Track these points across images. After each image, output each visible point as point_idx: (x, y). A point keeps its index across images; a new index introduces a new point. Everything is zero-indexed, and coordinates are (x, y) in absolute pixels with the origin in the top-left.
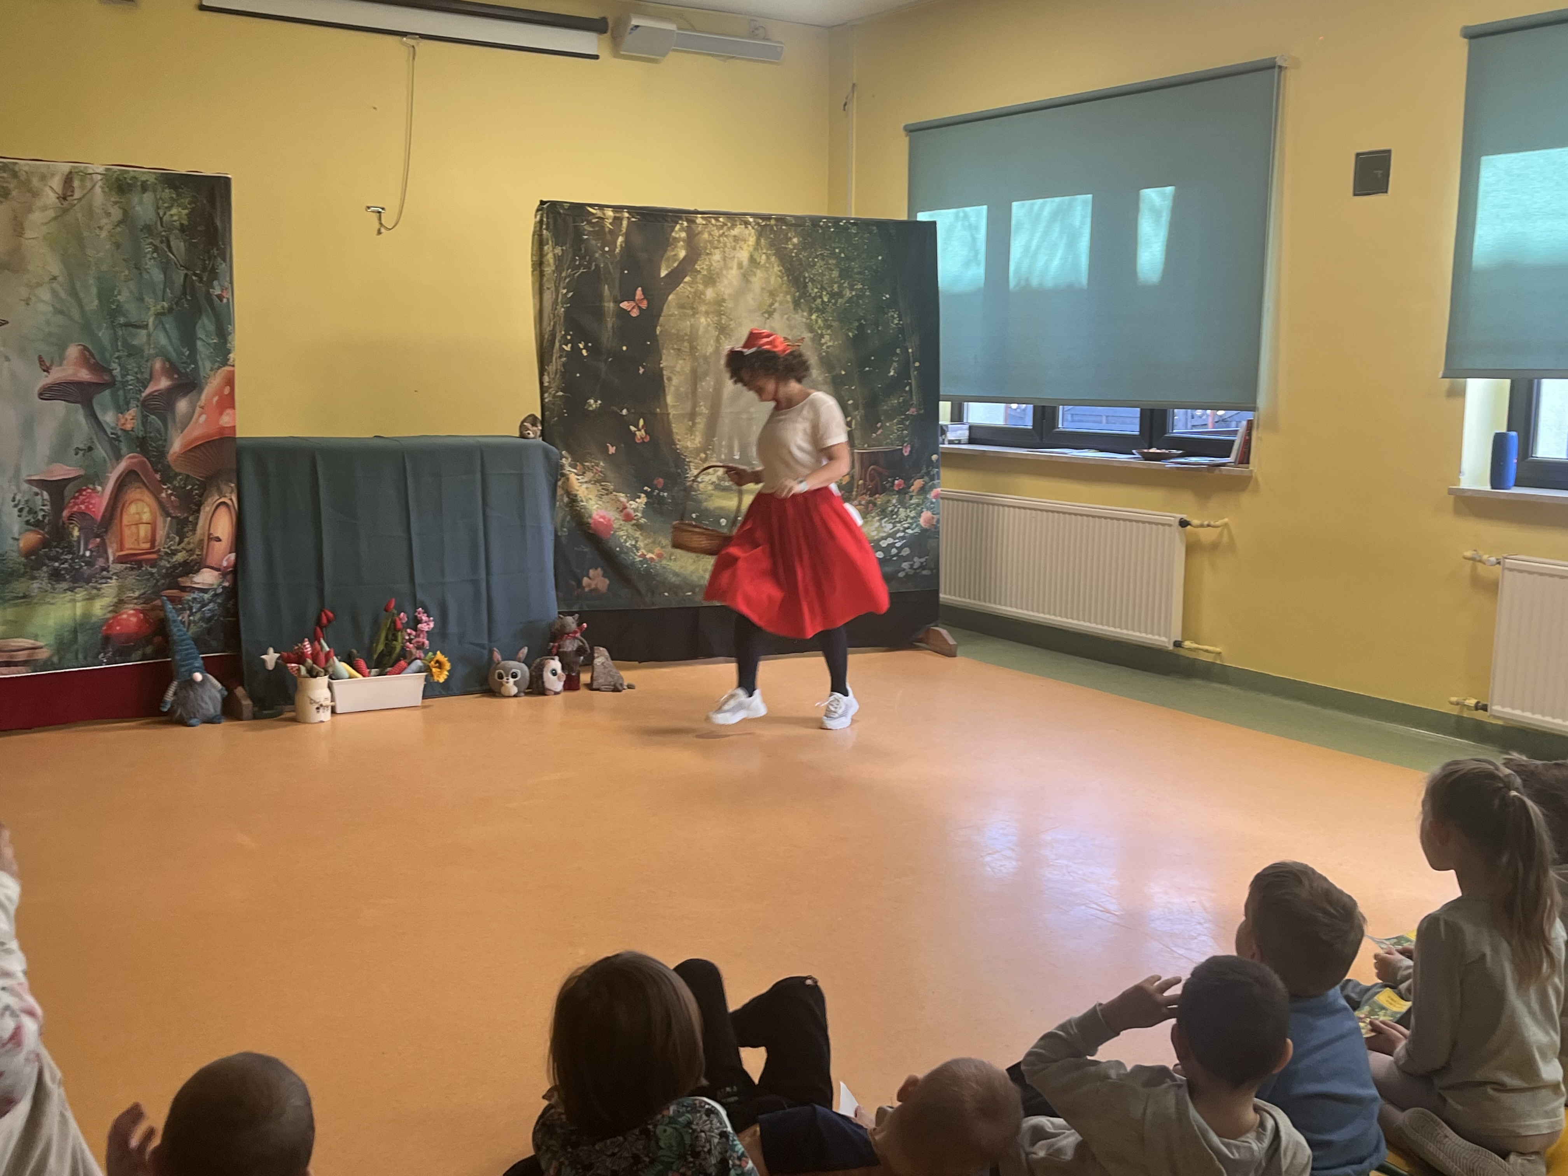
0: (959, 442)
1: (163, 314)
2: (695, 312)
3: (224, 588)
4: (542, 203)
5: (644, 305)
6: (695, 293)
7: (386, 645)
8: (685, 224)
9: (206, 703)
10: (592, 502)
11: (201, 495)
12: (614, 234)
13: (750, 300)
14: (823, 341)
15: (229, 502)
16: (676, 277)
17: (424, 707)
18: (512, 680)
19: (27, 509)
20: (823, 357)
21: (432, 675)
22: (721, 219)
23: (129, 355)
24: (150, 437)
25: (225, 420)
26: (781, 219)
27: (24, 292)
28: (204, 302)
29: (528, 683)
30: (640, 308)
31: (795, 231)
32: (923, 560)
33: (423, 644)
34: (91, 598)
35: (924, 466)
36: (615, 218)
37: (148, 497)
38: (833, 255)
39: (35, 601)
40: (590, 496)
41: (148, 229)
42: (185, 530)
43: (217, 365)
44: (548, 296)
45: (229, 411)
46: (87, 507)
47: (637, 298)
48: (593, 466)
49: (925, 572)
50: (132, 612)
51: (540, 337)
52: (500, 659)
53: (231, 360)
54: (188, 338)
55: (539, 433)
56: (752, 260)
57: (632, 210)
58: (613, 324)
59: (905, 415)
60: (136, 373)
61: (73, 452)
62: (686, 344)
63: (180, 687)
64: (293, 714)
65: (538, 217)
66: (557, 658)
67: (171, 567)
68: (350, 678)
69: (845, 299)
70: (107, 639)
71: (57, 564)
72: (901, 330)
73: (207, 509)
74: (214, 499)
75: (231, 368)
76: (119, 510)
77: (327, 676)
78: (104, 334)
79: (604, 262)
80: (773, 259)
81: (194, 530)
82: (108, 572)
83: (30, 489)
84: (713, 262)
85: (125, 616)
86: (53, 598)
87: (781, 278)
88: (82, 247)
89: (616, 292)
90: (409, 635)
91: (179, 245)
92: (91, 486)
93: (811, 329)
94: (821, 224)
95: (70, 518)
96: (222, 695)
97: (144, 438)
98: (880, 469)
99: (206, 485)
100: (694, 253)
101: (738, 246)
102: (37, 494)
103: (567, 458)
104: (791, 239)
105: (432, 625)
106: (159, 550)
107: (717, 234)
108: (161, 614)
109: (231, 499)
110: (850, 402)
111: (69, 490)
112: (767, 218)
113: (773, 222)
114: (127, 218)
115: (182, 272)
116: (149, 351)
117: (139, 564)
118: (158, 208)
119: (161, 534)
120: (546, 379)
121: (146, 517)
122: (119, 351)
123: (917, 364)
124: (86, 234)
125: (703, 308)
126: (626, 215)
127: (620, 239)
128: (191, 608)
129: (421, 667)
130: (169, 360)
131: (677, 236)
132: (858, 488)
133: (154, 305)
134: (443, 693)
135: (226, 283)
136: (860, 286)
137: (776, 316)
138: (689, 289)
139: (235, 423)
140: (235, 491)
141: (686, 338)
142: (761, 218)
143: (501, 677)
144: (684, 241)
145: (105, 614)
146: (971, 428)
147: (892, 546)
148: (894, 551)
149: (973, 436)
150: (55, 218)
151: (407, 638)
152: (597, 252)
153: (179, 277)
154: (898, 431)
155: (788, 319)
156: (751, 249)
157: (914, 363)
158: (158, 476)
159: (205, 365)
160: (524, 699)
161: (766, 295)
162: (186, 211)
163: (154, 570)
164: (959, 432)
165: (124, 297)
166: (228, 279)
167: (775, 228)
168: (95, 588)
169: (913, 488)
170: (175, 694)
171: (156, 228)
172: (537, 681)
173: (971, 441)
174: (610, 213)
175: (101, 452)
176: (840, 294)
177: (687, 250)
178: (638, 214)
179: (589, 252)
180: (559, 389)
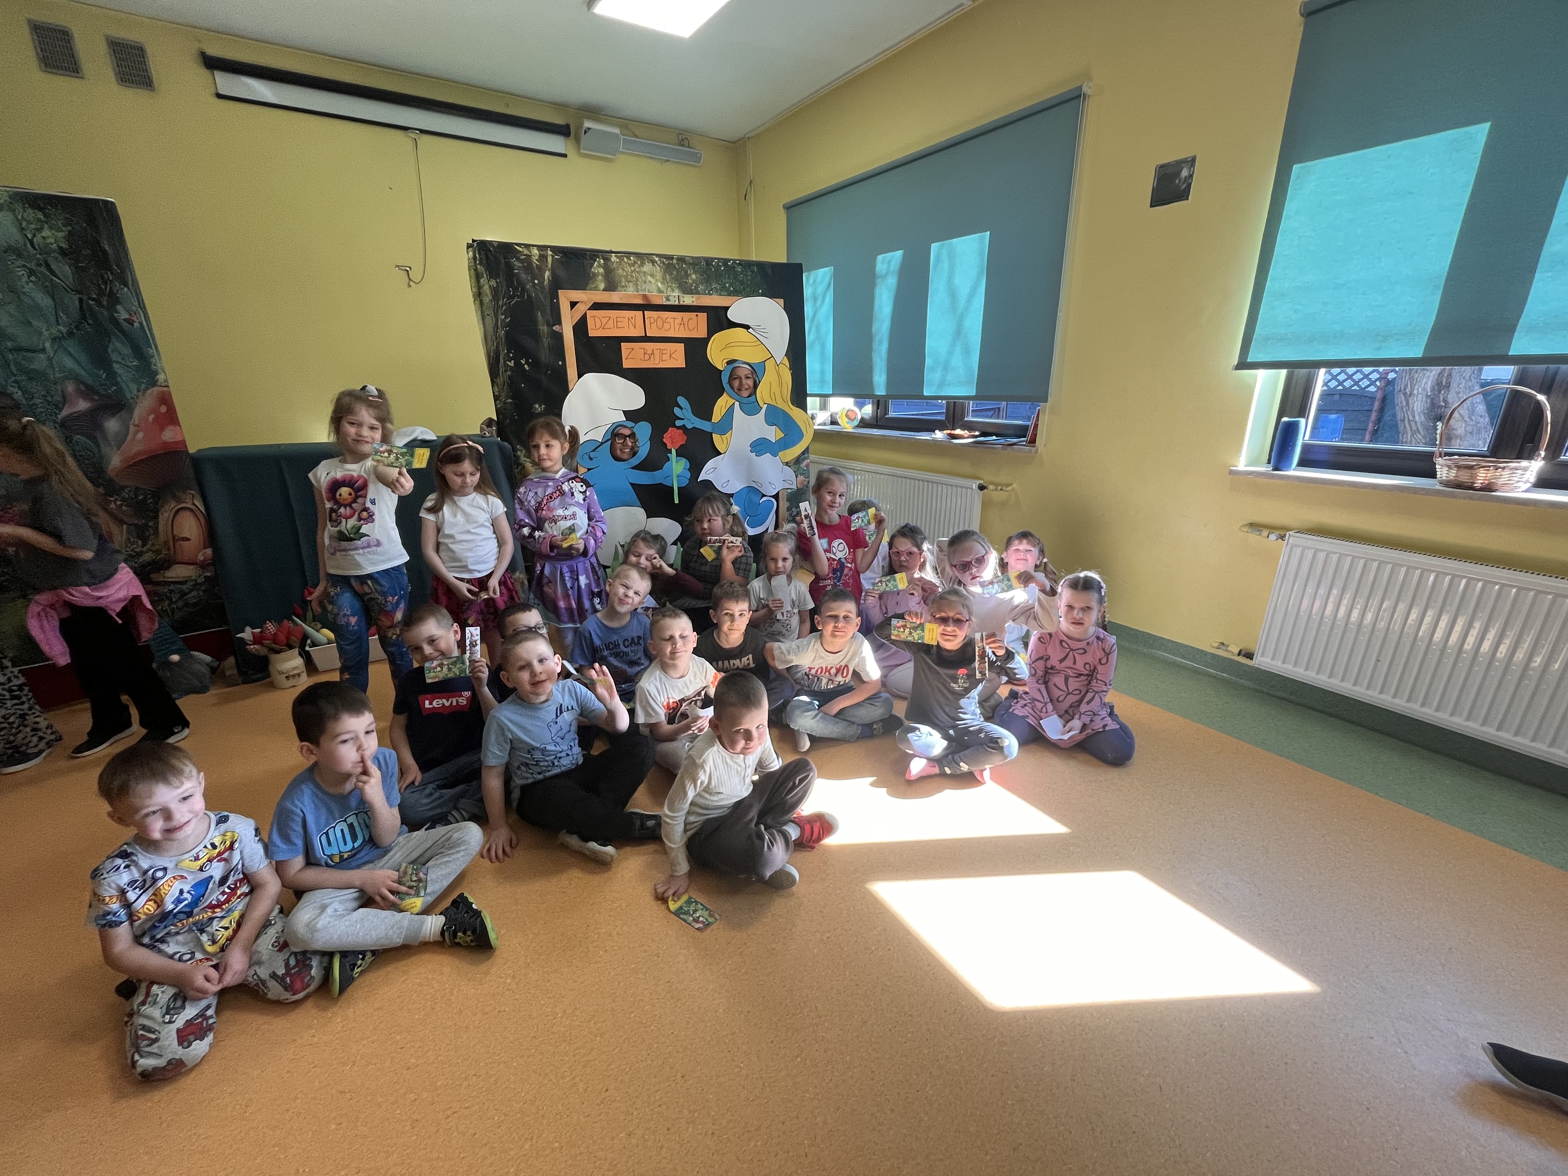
1: (63, 338)
3: (206, 577)
4: (474, 241)
8: (602, 261)
11: (156, 504)
12: (541, 269)
15: (193, 507)
22: (632, 258)
23: (30, 379)
25: (169, 435)
26: (681, 259)
28: (110, 327)
31: (693, 269)
36: (541, 256)
38: (724, 287)
41: (15, 251)
42: (146, 534)
43: (143, 386)
44: (490, 321)
45: (172, 427)
51: (488, 354)
53: (162, 381)
54: (101, 360)
55: (494, 432)
57: (555, 249)
58: (549, 345)
60: (44, 396)
64: (266, 682)
65: (471, 254)
73: (166, 515)
74: (172, 506)
75: (165, 389)
79: (535, 293)
81: (156, 532)
89: (548, 317)
91: (64, 270)
94: (714, 263)
99: (160, 495)
100: (612, 286)
101: (648, 281)
104: (690, 275)
107: (630, 271)
109: (194, 504)
112: (670, 258)
113: (675, 261)
115: (75, 297)
116: (55, 375)
118: (23, 229)
120: (497, 388)
122: (14, 375)
126: (550, 253)
127: (547, 274)
130: (82, 382)
131: (596, 271)
133: (47, 329)
135: (135, 308)
139: (182, 436)
140: (198, 496)
142: (664, 258)
144: (602, 275)
152: (528, 284)
153: (72, 301)
156: (659, 283)
159: (130, 387)
162: (63, 234)
166: (136, 304)
167: (677, 266)
171: (27, 251)
174: (535, 251)
177: (605, 283)
178: (559, 252)
179: (522, 285)
180: (508, 397)
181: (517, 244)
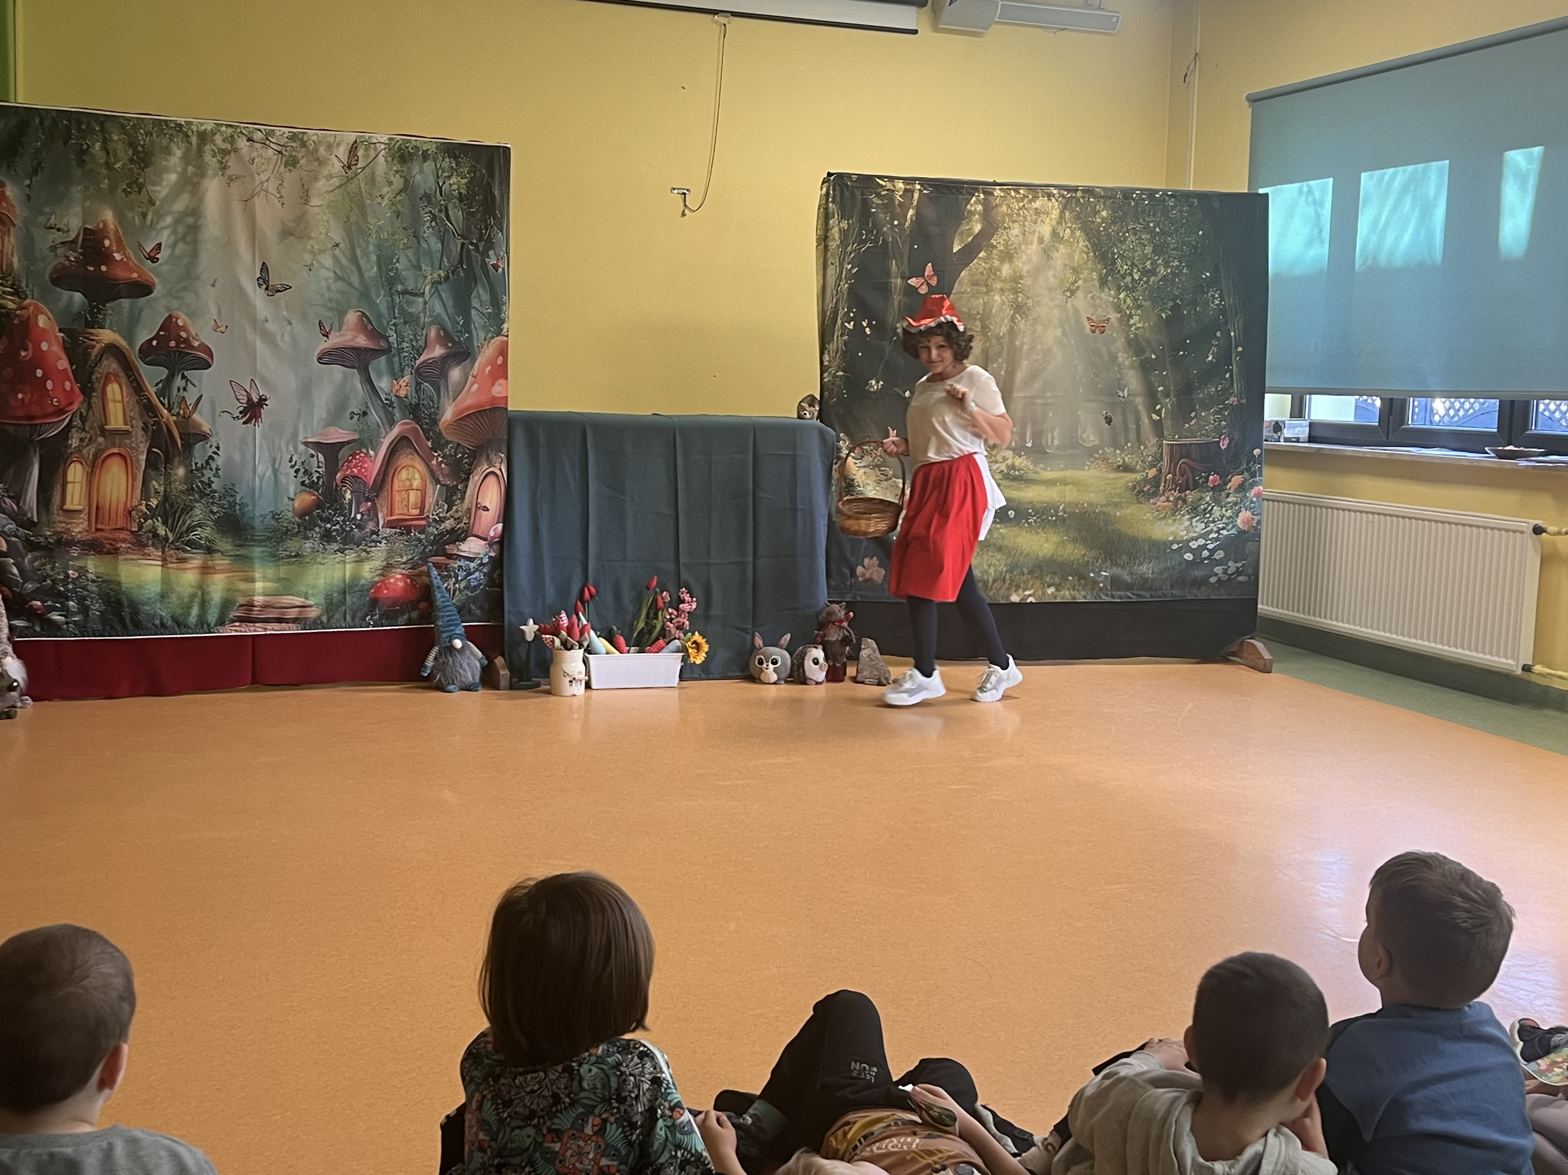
0: (1298, 440)
1: (440, 283)
2: (989, 290)
3: (490, 557)
4: (829, 174)
5: (934, 282)
6: (990, 269)
7: (646, 623)
8: (982, 196)
9: (465, 671)
10: (869, 488)
11: (470, 465)
12: (905, 208)
13: (1050, 277)
14: (1132, 322)
15: (499, 472)
16: (970, 252)
17: (681, 688)
18: (771, 667)
19: (302, 470)
20: (1131, 340)
21: (689, 657)
22: (1021, 191)
23: (405, 323)
24: (423, 404)
25: (497, 390)
26: (1089, 191)
27: (307, 257)
28: (479, 272)
29: (789, 670)
30: (928, 284)
31: (1104, 203)
32: (1239, 565)
33: (684, 623)
34: (360, 561)
35: (1245, 461)
36: (906, 190)
37: (418, 464)
38: (1146, 228)
39: (308, 560)
40: (868, 482)
41: (427, 197)
42: (454, 498)
43: (490, 335)
44: (831, 271)
45: (501, 381)
46: (359, 471)
47: (926, 274)
48: (871, 450)
49: (1241, 578)
50: (399, 576)
51: (822, 313)
52: (762, 645)
53: (505, 330)
54: (463, 306)
55: (816, 414)
56: (1055, 234)
57: (924, 182)
58: (900, 302)
59: (1224, 404)
60: (411, 340)
61: (349, 416)
62: (978, 323)
63: (440, 653)
64: (548, 687)
65: (824, 189)
66: (820, 647)
67: (438, 534)
68: (607, 653)
69: (1160, 277)
70: (374, 602)
71: (329, 526)
72: (1223, 311)
73: (476, 478)
74: (483, 468)
75: (505, 338)
76: (391, 475)
77: (582, 650)
78: (381, 301)
79: (893, 236)
80: (1078, 233)
81: (463, 498)
82: (378, 535)
83: (307, 451)
84: (1012, 239)
85: (392, 580)
86: (324, 558)
87: (1087, 254)
88: (364, 215)
89: (905, 267)
90: (671, 614)
91: (457, 214)
92: (364, 451)
93: (1118, 308)
94: (1134, 195)
95: (343, 480)
96: (481, 665)
97: (417, 405)
98: (1191, 463)
99: (476, 455)
100: (991, 227)
101: (1039, 220)
102: (313, 456)
103: (845, 442)
104: (1099, 211)
105: (694, 606)
106: (428, 516)
107: (1017, 207)
108: (426, 579)
109: (500, 470)
110: (1161, 389)
111: (343, 453)
112: (1075, 189)
113: (1079, 194)
114: (407, 187)
115: (459, 242)
116: (425, 319)
117: (408, 530)
118: (438, 177)
119: (430, 500)
120: (826, 358)
121: (416, 483)
122: (395, 318)
123: (1240, 349)
124: (368, 202)
125: (998, 285)
126: (918, 187)
127: (911, 212)
128: (456, 576)
129: (678, 647)
130: (443, 328)
131: (973, 209)
132: (1165, 483)
133: (431, 273)
134: (703, 676)
135: (502, 253)
136: (1176, 263)
137: (1079, 294)
138: (983, 265)
139: (507, 392)
140: (505, 461)
141: (978, 317)
142: (1065, 190)
143: (761, 662)
144: (980, 214)
145: (373, 577)
146: (1311, 425)
147: (1204, 547)
148: (1205, 553)
149: (1313, 434)
150: (340, 186)
151: (668, 617)
152: (884, 226)
153: (456, 246)
154: (1215, 421)
155: (1092, 298)
156: (1054, 223)
157: (1237, 348)
158: (429, 444)
159: (479, 335)
160: (783, 686)
161: (1069, 272)
162: (465, 181)
163: (422, 537)
164: (1297, 429)
165: (402, 265)
166: (504, 249)
167: (1082, 201)
168: (365, 551)
169: (1230, 485)
170: (435, 659)
171: (435, 197)
172: (798, 669)
173: (1311, 439)
174: (900, 185)
175: (375, 416)
176: (1153, 272)
177: (982, 223)
178: (930, 186)
179: (877, 226)
180: (839, 368)
181: (881, 177)
